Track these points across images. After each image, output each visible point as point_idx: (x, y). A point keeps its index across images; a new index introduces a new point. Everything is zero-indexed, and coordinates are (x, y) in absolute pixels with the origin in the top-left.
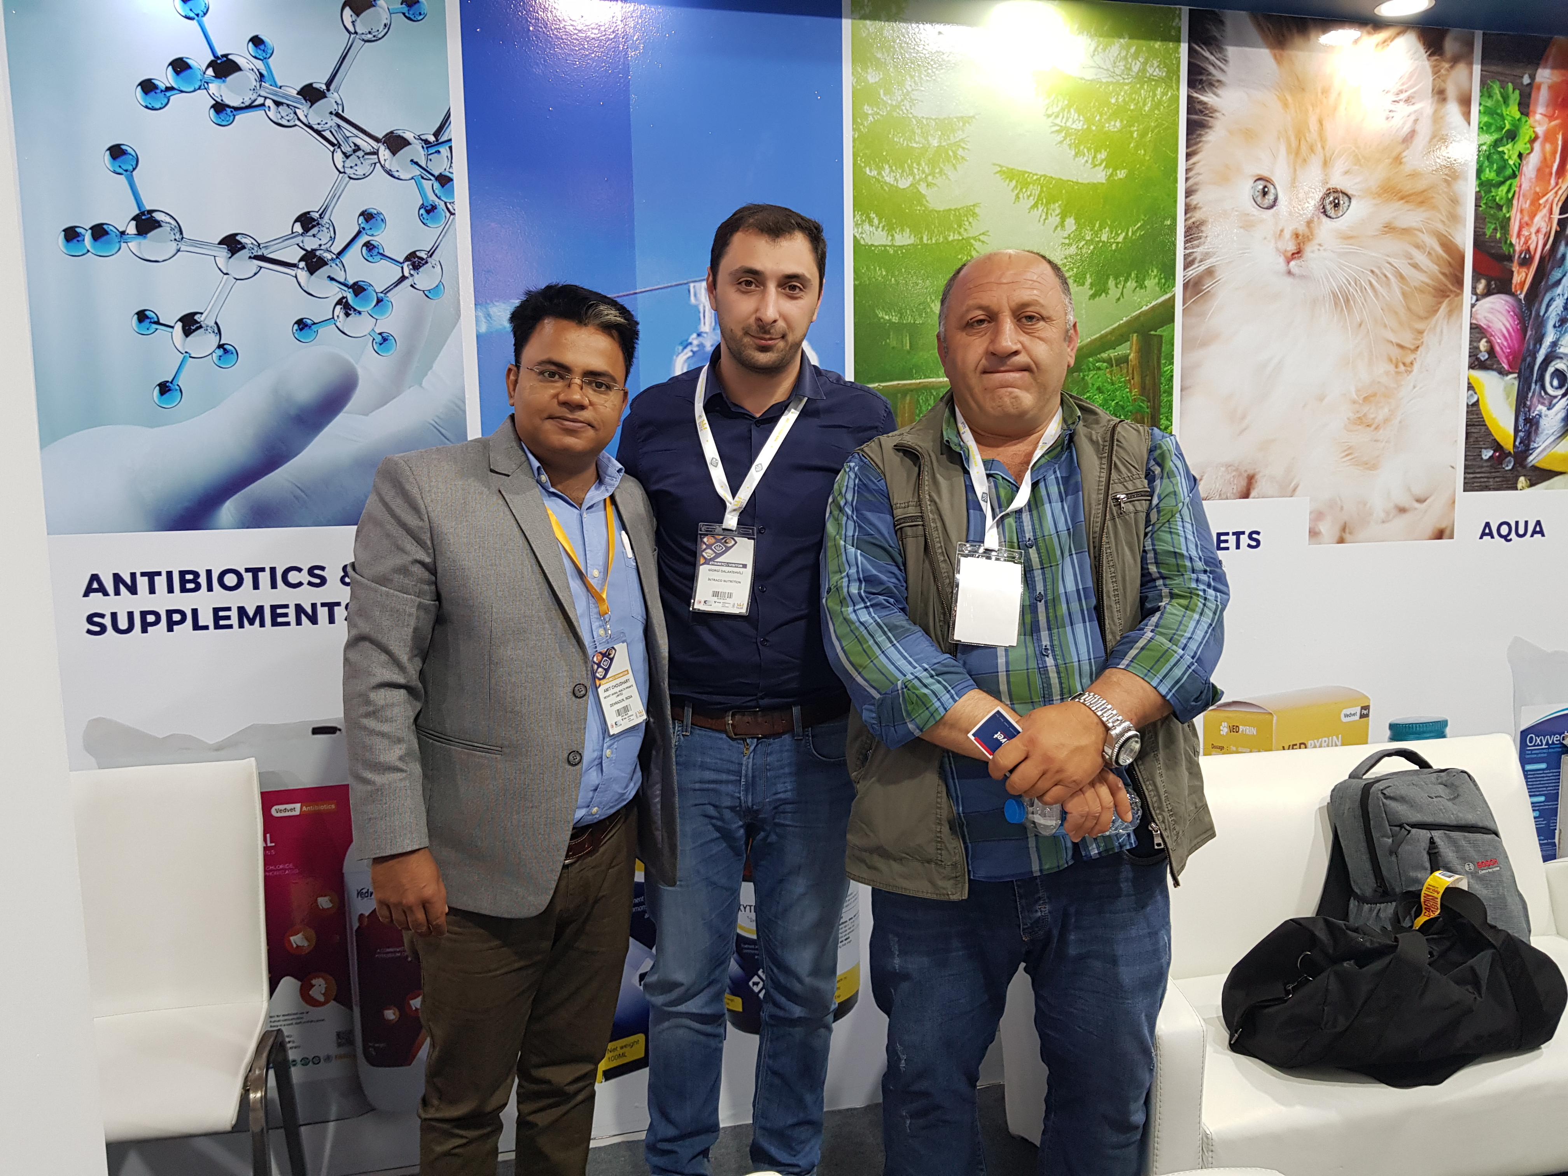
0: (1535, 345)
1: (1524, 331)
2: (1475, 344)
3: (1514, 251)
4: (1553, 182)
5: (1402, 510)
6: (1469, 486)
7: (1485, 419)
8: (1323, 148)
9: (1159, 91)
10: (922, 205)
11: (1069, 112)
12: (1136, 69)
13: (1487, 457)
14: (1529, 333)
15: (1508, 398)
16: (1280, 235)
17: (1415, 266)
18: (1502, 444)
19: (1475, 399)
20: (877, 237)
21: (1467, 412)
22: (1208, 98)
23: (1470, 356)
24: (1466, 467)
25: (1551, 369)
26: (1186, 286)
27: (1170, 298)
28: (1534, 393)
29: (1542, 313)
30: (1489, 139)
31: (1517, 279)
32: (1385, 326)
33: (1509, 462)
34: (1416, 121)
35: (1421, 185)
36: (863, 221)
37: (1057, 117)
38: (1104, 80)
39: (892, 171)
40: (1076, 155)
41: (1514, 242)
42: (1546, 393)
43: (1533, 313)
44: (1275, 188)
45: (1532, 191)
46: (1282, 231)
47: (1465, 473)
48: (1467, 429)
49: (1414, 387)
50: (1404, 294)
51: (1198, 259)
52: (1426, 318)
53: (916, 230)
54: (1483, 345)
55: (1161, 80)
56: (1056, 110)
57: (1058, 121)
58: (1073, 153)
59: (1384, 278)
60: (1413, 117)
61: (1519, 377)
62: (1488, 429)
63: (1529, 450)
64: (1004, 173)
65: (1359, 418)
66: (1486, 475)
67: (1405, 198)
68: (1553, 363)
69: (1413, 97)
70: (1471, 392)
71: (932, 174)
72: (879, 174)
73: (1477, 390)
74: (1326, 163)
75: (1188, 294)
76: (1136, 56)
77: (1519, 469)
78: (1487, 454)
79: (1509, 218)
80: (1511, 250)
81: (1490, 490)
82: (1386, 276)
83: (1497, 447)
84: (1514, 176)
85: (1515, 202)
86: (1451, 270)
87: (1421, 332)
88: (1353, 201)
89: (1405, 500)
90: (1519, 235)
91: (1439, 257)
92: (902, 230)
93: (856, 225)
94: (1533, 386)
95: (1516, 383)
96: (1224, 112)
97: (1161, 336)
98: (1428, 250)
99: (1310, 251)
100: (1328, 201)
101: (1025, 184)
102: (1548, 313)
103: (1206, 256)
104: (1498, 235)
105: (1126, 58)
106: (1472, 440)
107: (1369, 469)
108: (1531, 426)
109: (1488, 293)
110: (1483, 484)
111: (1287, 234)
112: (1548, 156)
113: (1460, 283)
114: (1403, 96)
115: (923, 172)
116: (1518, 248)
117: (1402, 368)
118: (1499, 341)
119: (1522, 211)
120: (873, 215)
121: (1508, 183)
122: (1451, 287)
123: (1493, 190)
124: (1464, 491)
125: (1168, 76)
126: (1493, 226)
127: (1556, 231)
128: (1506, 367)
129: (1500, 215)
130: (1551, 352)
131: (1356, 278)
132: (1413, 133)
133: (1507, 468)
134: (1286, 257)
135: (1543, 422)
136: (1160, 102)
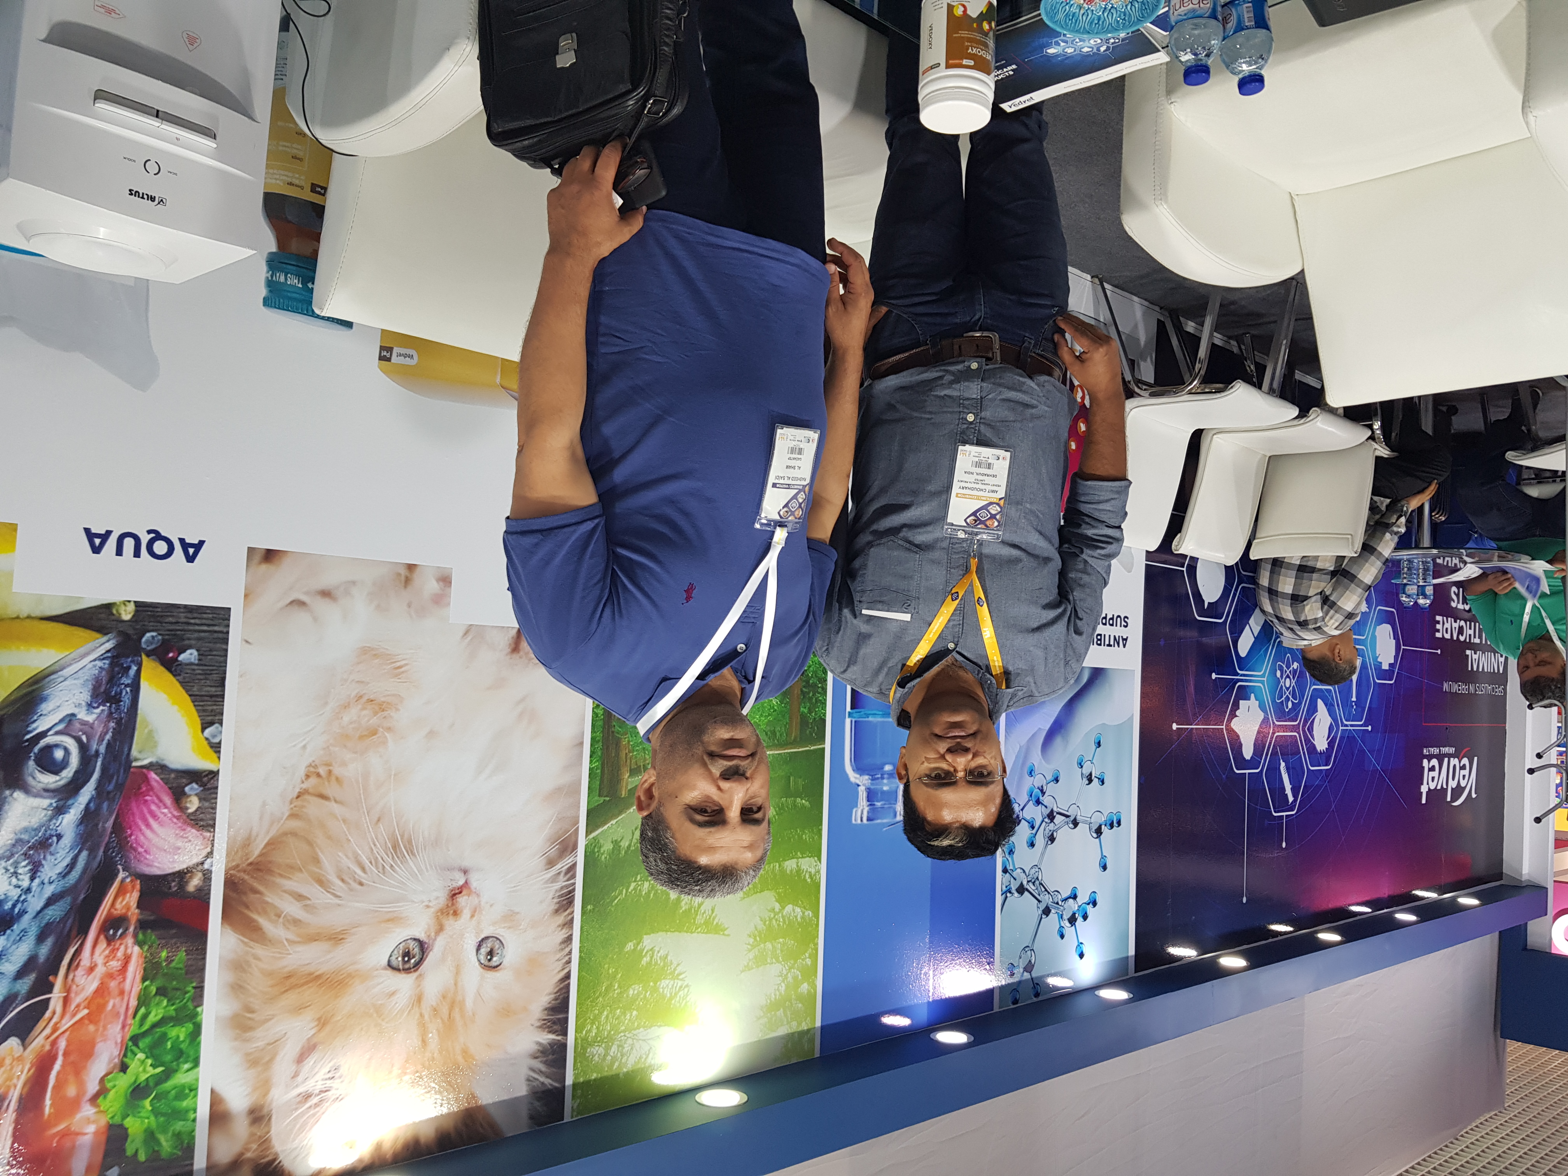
0: (98, 808)
1: (118, 828)
2: (207, 804)
3: (135, 936)
4: (62, 1044)
5: (326, 594)
6: (222, 615)
7: (191, 704)
8: (421, 1015)
9: (594, 1031)
10: (779, 894)
11: (671, 994)
12: (614, 1048)
13: (189, 652)
14: (109, 824)
15: (151, 732)
16: (475, 911)
17: (299, 897)
18: (162, 669)
19: (208, 732)
20: (806, 864)
21: (222, 714)
22: (547, 1038)
23: (217, 788)
24: (226, 641)
25: (68, 774)
26: (575, 847)
27: (591, 833)
28: (101, 739)
29: (85, 854)
30: (181, 1078)
31: (132, 899)
32: (344, 821)
33: (147, 641)
34: (296, 1075)
35: (292, 998)
36: (815, 875)
37: (681, 987)
38: (642, 1029)
39: (796, 917)
40: (667, 955)
41: (137, 949)
42: (78, 740)
43: (101, 852)
44: (479, 961)
45: (101, 1024)
46: (472, 916)
47: (228, 633)
48: (224, 691)
49: (304, 747)
50: (317, 861)
51: (562, 874)
52: (285, 834)
53: (782, 871)
54: (193, 804)
55: (590, 1045)
56: (681, 993)
57: (680, 983)
58: (669, 958)
59: (346, 878)
60: (300, 1079)
61: (129, 761)
62: (187, 691)
63: (113, 657)
64: (722, 930)
65: (383, 711)
66: (191, 628)
67: (314, 979)
68: (62, 783)
69: (300, 1102)
70: (216, 740)
71: (771, 920)
72: (803, 913)
73: (205, 743)
74: (419, 999)
75: (573, 839)
76: (614, 1059)
77: (131, 632)
78: (189, 656)
79: (144, 979)
80: (140, 936)
81: (185, 606)
82: (343, 880)
83: (171, 666)
84: (135, 1039)
85: (133, 1003)
86: (244, 898)
87: (293, 816)
88: (385, 962)
89: (322, 606)
90: (127, 959)
91: (264, 913)
92: (791, 871)
93: (819, 872)
94: (102, 749)
95: (134, 753)
96: (532, 1028)
97: (600, 796)
98: (281, 920)
99: (440, 897)
100: (417, 958)
101: (707, 923)
102: (71, 855)
103: (554, 879)
104: (164, 954)
105: (622, 1055)
106: (215, 677)
107: (373, 649)
108: (107, 692)
109: (182, 876)
110: (195, 615)
111: (466, 914)
112: (71, 1078)
113: (231, 884)
114: (315, 1100)
115: (776, 920)
116: (130, 940)
117: (322, 771)
118: (166, 810)
119: (122, 993)
120: (809, 880)
121: (146, 1027)
122: (246, 877)
123: (173, 1013)
124: (229, 609)
125: (584, 1049)
126: (173, 965)
127: (56, 974)
128: (153, 775)
129: (159, 982)
130: (68, 798)
131: (384, 873)
132: (301, 1059)
133: (154, 634)
134: (470, 888)
135: (85, 696)
136: (593, 1023)
